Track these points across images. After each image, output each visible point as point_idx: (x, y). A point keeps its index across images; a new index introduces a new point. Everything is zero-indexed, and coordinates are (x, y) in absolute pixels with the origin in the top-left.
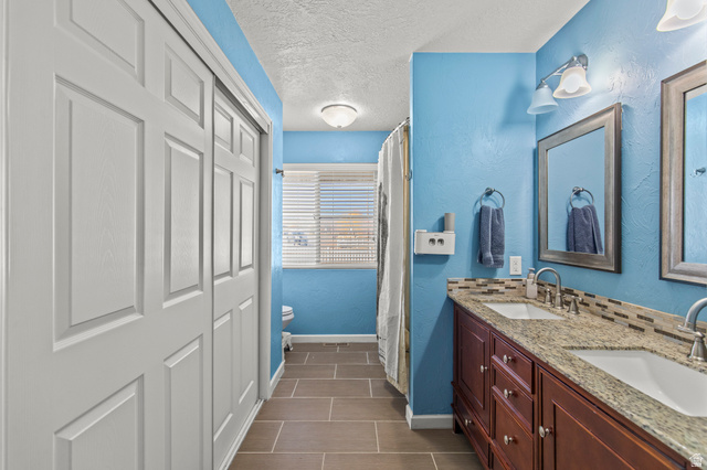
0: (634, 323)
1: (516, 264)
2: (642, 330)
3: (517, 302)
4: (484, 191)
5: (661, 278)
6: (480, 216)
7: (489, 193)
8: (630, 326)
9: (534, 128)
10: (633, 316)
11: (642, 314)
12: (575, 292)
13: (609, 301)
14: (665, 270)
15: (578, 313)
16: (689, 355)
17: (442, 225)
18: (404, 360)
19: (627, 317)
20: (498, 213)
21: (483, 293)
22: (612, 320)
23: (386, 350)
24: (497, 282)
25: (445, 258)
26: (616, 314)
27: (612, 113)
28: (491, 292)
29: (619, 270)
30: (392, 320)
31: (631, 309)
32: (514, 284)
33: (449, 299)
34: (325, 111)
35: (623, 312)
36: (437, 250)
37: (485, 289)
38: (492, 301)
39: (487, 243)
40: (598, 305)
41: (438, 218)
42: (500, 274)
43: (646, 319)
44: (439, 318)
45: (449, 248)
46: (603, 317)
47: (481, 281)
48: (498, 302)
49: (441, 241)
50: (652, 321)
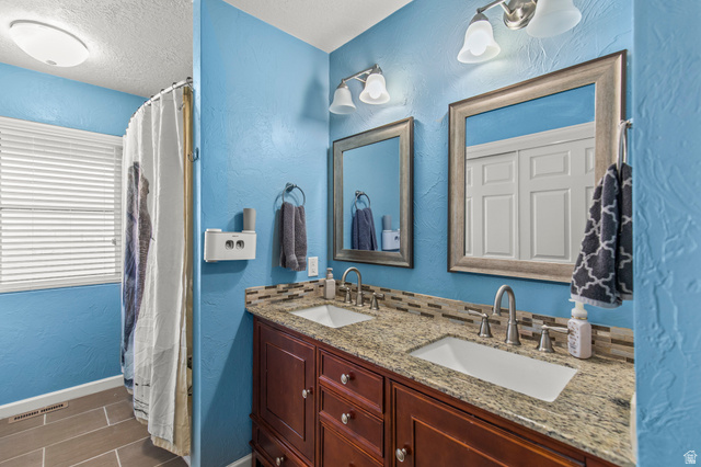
0: (425, 311)
1: (314, 265)
2: (432, 316)
3: (320, 305)
4: (284, 188)
5: (449, 271)
6: (282, 214)
7: (290, 189)
8: (423, 314)
9: (328, 128)
10: (424, 304)
11: (432, 302)
12: (371, 288)
13: (404, 293)
14: (453, 263)
15: (378, 309)
16: (479, 334)
17: (240, 223)
18: (185, 408)
19: (419, 306)
20: (300, 210)
21: (285, 300)
22: (406, 310)
23: (151, 400)
24: (297, 286)
25: (242, 264)
26: (410, 305)
27: (408, 125)
28: (291, 298)
29: (412, 266)
30: (162, 357)
31: (422, 299)
32: (311, 286)
33: (248, 314)
34: (16, 27)
35: (416, 302)
36: (235, 254)
37: (285, 296)
38: (298, 309)
39: (291, 244)
40: (393, 298)
41: (234, 214)
42: (300, 278)
43: (435, 306)
44: (235, 340)
45: (249, 252)
46: (398, 309)
47: (281, 287)
48: (303, 308)
49: (240, 243)
50: (440, 307)
